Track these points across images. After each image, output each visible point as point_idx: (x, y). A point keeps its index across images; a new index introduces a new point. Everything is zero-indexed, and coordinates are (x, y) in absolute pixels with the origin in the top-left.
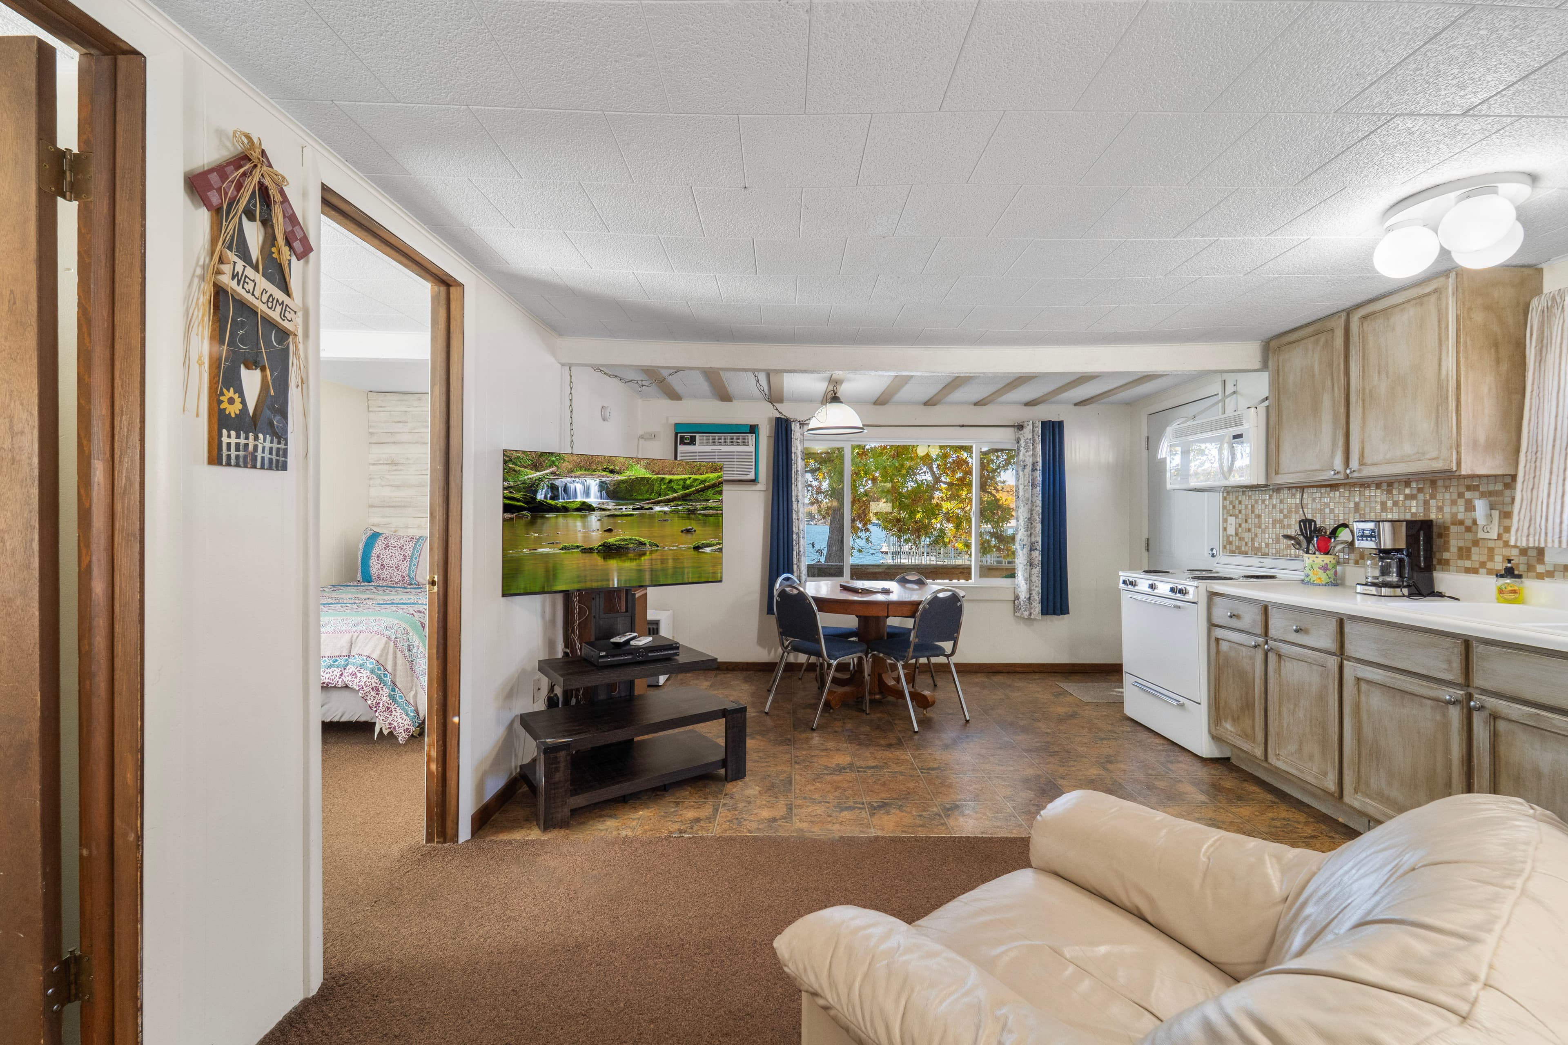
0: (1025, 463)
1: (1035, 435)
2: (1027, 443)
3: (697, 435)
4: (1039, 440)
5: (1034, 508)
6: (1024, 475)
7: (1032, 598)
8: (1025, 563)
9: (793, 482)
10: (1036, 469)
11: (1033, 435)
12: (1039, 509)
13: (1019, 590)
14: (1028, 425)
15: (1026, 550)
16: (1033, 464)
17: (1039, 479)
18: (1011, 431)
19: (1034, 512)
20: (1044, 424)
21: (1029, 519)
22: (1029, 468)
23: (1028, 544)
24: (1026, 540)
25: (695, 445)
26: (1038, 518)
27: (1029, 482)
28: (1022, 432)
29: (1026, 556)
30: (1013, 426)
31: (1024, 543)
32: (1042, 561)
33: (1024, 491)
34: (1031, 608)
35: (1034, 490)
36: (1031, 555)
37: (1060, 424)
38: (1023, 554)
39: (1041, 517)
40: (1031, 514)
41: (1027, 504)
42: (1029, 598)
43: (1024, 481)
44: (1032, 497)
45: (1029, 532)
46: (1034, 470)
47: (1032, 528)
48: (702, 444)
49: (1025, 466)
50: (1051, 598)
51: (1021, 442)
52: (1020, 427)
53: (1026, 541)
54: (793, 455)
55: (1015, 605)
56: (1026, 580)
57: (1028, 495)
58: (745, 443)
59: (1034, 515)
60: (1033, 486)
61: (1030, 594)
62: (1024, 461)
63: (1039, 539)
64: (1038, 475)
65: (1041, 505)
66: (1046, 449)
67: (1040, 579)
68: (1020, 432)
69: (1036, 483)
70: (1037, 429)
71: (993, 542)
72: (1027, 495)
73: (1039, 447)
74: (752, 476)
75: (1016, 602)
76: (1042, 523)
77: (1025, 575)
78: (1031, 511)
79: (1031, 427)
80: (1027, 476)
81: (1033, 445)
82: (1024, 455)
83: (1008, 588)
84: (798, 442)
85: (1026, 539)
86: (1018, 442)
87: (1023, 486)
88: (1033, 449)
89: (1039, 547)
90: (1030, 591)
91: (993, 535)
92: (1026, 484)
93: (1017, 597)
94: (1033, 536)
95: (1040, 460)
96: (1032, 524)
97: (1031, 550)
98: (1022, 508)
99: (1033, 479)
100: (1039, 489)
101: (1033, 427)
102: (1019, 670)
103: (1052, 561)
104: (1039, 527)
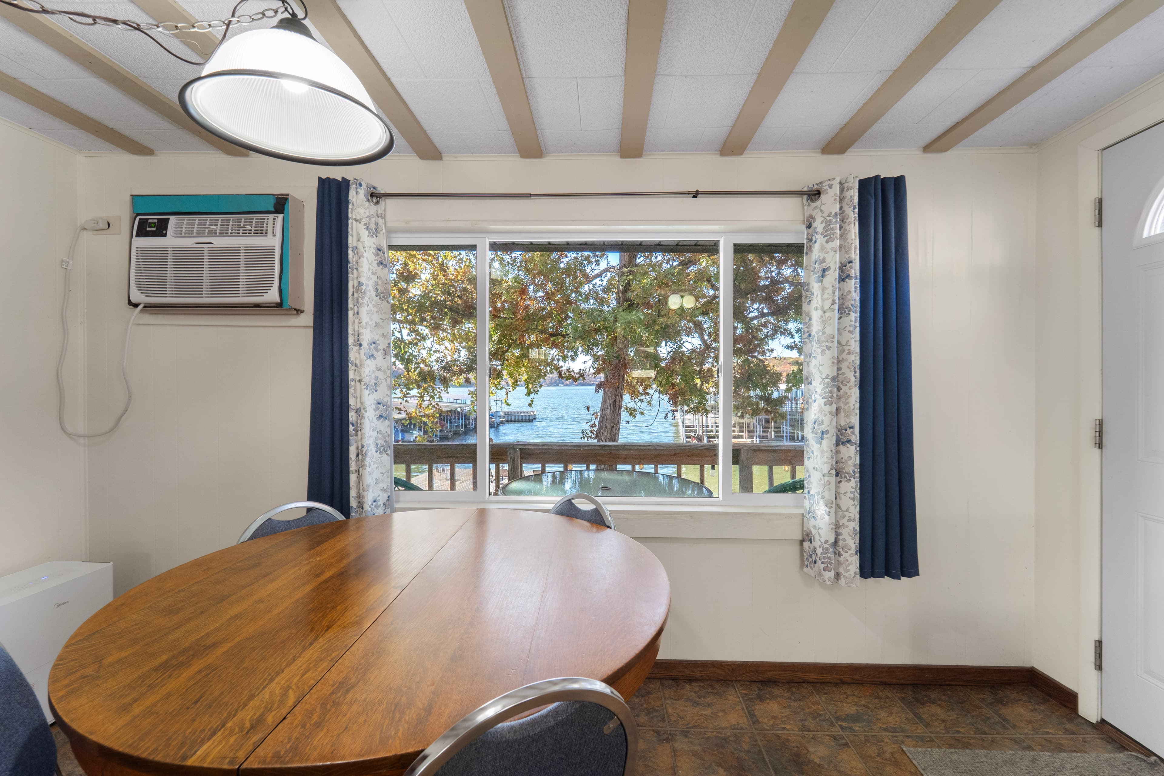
0: (824, 265)
1: (846, 208)
2: (828, 223)
3: (173, 219)
4: (853, 215)
5: (844, 356)
6: (823, 290)
7: (841, 543)
8: (826, 468)
9: (350, 305)
10: (848, 276)
11: (841, 208)
12: (855, 359)
13: (812, 522)
14: (830, 186)
15: (828, 442)
16: (842, 267)
17: (855, 296)
18: (793, 203)
19: (844, 366)
20: (864, 184)
21: (834, 379)
22: (834, 275)
23: (833, 431)
24: (827, 422)
25: (165, 235)
26: (853, 377)
27: (834, 302)
28: (818, 203)
29: (828, 454)
30: (799, 193)
31: (823, 428)
32: (862, 466)
33: (824, 322)
34: (839, 563)
35: (845, 319)
36: (838, 452)
37: (899, 182)
38: (822, 452)
39: (858, 374)
40: (839, 369)
41: (829, 348)
42: (836, 543)
43: (823, 300)
44: (840, 334)
45: (834, 406)
46: (843, 278)
47: (839, 398)
48: (179, 235)
49: (824, 271)
50: (881, 544)
51: (814, 225)
52: (814, 194)
53: (828, 424)
54: (350, 252)
55: (802, 551)
56: (828, 504)
57: (832, 329)
58: (260, 232)
59: (845, 369)
60: (843, 311)
61: (837, 534)
62: (823, 261)
63: (855, 420)
64: (853, 286)
65: (858, 350)
66: (868, 234)
67: (857, 503)
68: (813, 205)
69: (848, 304)
70: (851, 192)
71: (762, 404)
72: (829, 330)
73: (854, 230)
74: (272, 295)
75: (806, 544)
76: (862, 388)
77: (827, 494)
78: (839, 362)
79: (837, 189)
80: (830, 290)
81: (841, 227)
82: (822, 248)
83: (789, 516)
84: (361, 226)
85: (827, 420)
86: (809, 226)
87: (819, 313)
88: (841, 236)
89: (856, 437)
90: (837, 528)
91: (761, 398)
92: (826, 307)
93: (807, 537)
94: (842, 414)
95: (855, 255)
96: (839, 389)
97: (838, 443)
98: (819, 357)
99: (842, 298)
100: (854, 316)
101: (842, 191)
102: (813, 677)
103: (881, 465)
104: (854, 395)
